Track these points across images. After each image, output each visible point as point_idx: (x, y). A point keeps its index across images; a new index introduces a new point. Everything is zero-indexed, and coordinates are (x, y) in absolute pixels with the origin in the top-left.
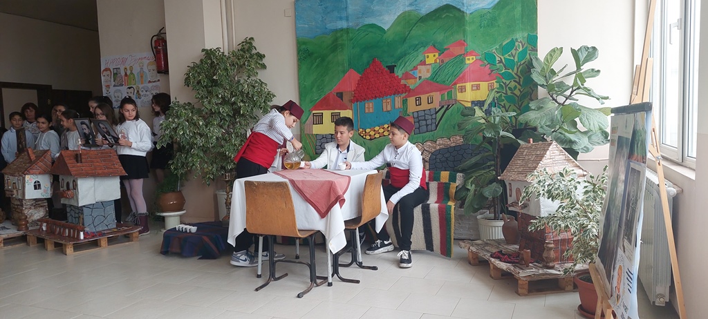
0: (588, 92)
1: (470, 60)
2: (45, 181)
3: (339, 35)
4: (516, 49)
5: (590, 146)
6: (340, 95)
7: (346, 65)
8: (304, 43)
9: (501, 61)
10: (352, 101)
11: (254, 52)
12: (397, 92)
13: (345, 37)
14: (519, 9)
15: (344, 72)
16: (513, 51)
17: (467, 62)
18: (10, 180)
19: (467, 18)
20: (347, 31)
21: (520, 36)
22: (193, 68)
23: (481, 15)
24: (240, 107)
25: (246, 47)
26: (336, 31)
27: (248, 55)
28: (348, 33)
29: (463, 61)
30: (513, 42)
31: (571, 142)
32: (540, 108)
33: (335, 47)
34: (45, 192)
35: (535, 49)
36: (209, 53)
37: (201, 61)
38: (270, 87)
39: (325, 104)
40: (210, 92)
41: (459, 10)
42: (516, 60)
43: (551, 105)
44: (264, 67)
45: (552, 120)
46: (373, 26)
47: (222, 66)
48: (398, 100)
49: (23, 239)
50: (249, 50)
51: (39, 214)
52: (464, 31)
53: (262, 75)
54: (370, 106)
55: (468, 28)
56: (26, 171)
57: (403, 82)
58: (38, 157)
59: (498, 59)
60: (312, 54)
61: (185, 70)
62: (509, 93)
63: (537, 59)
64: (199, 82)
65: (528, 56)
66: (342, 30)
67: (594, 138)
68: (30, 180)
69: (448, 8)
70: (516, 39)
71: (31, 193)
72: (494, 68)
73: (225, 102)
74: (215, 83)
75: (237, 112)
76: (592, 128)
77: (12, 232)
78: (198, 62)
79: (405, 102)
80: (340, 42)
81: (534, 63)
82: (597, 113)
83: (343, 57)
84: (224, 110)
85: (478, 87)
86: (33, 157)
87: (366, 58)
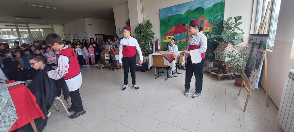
0: (239, 29)
1: (205, 22)
2: (108, 55)
3: (170, 17)
4: (218, 18)
5: (238, 43)
6: (171, 32)
7: (172, 25)
8: (162, 20)
9: (214, 21)
10: (173, 34)
11: (150, 23)
12: (185, 31)
13: (172, 17)
14: (219, 7)
15: (172, 27)
16: (217, 18)
17: (204, 22)
18: (102, 55)
19: (205, 10)
20: (173, 16)
21: (219, 14)
22: (136, 28)
23: (209, 9)
24: (147, 37)
25: (148, 22)
26: (170, 16)
27: (148, 24)
28: (173, 17)
29: (203, 22)
30: (217, 16)
31: (233, 42)
32: (225, 33)
33: (170, 20)
34: (108, 58)
35: (223, 18)
36: (140, 25)
37: (138, 26)
38: (154, 32)
39: (167, 35)
40: (140, 34)
41: (203, 8)
42: (218, 21)
43: (228, 33)
44: (152, 27)
45: (228, 36)
46: (179, 14)
47: (143, 28)
48: (186, 33)
49: (105, 67)
50: (149, 23)
51: (108, 62)
52: (204, 14)
53: (152, 29)
54: (178, 35)
55: (205, 13)
56: (105, 54)
57: (187, 28)
58: (107, 50)
59: (213, 21)
60: (164, 23)
61: (135, 29)
62: (215, 29)
63: (224, 20)
64: (138, 32)
65: (221, 20)
66: (171, 16)
67: (239, 41)
68: (106, 55)
69: (199, 8)
70: (218, 15)
71: (106, 58)
72: (212, 23)
73: (144, 36)
74: (141, 32)
75: (146, 38)
76: (239, 38)
77: (103, 66)
78: (137, 27)
79: (187, 33)
80: (171, 19)
81: (223, 21)
82: (240, 34)
83: (171, 23)
84: (144, 38)
85: (207, 29)
86: (106, 50)
87: (177, 22)
